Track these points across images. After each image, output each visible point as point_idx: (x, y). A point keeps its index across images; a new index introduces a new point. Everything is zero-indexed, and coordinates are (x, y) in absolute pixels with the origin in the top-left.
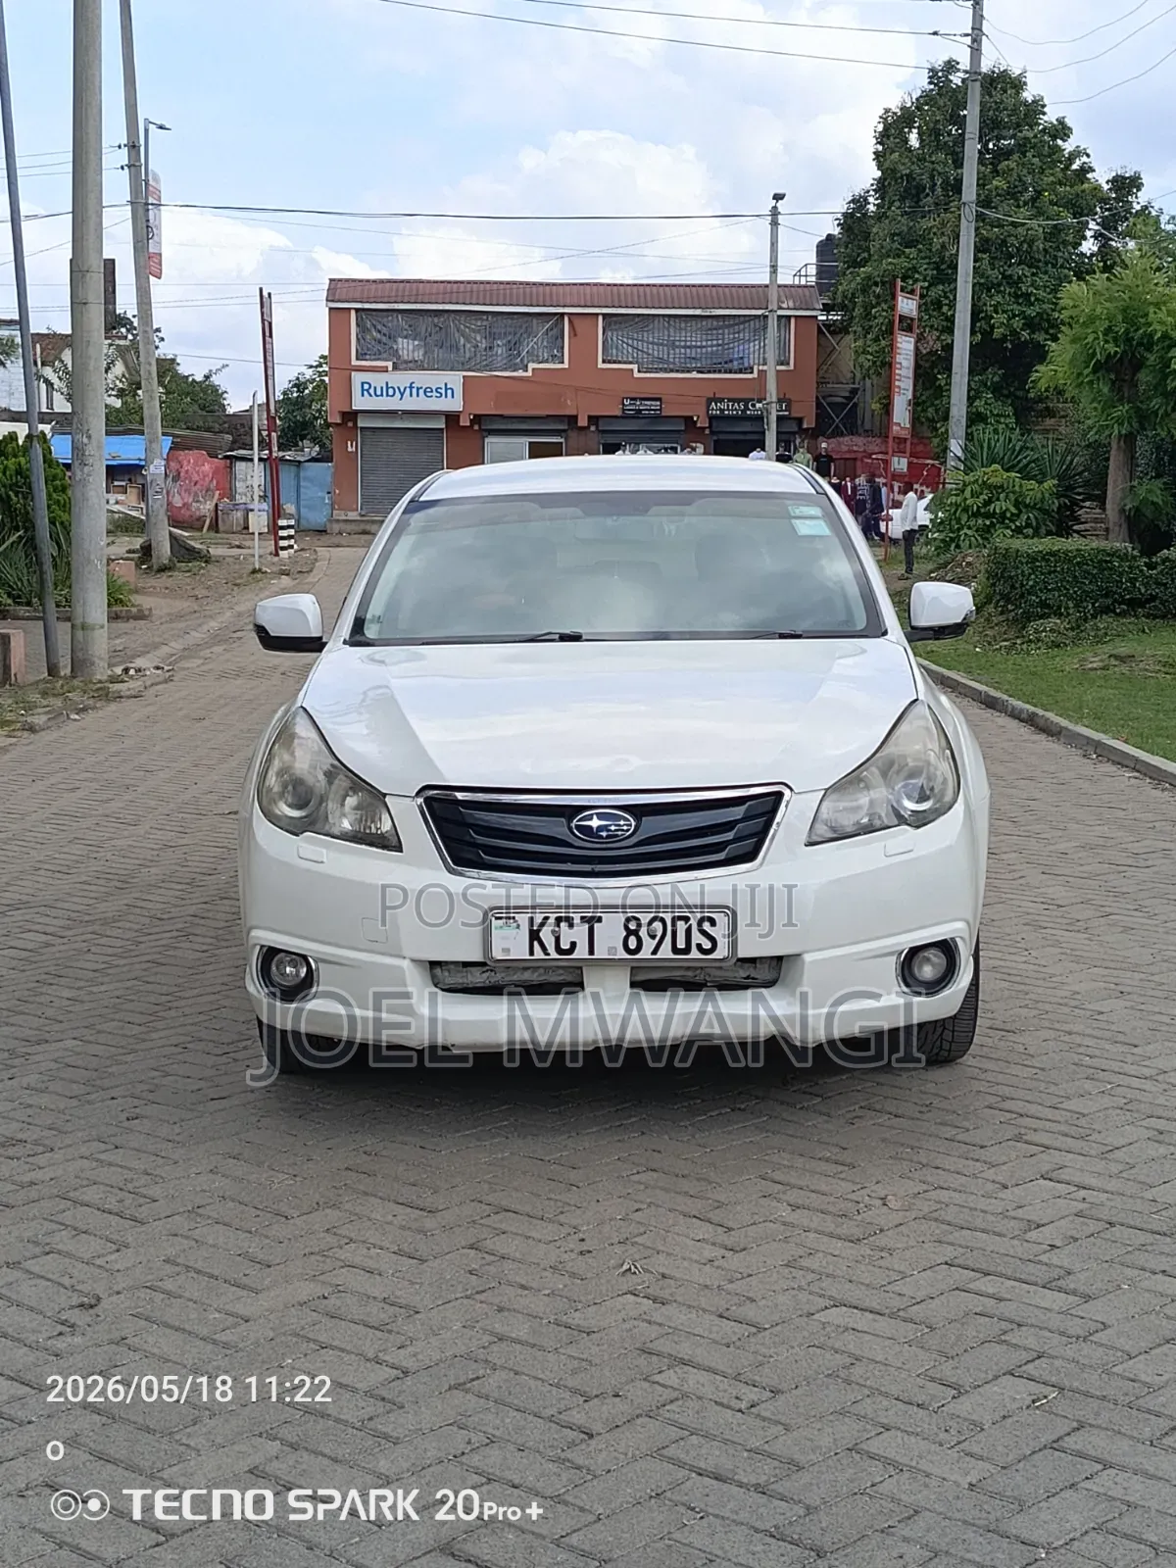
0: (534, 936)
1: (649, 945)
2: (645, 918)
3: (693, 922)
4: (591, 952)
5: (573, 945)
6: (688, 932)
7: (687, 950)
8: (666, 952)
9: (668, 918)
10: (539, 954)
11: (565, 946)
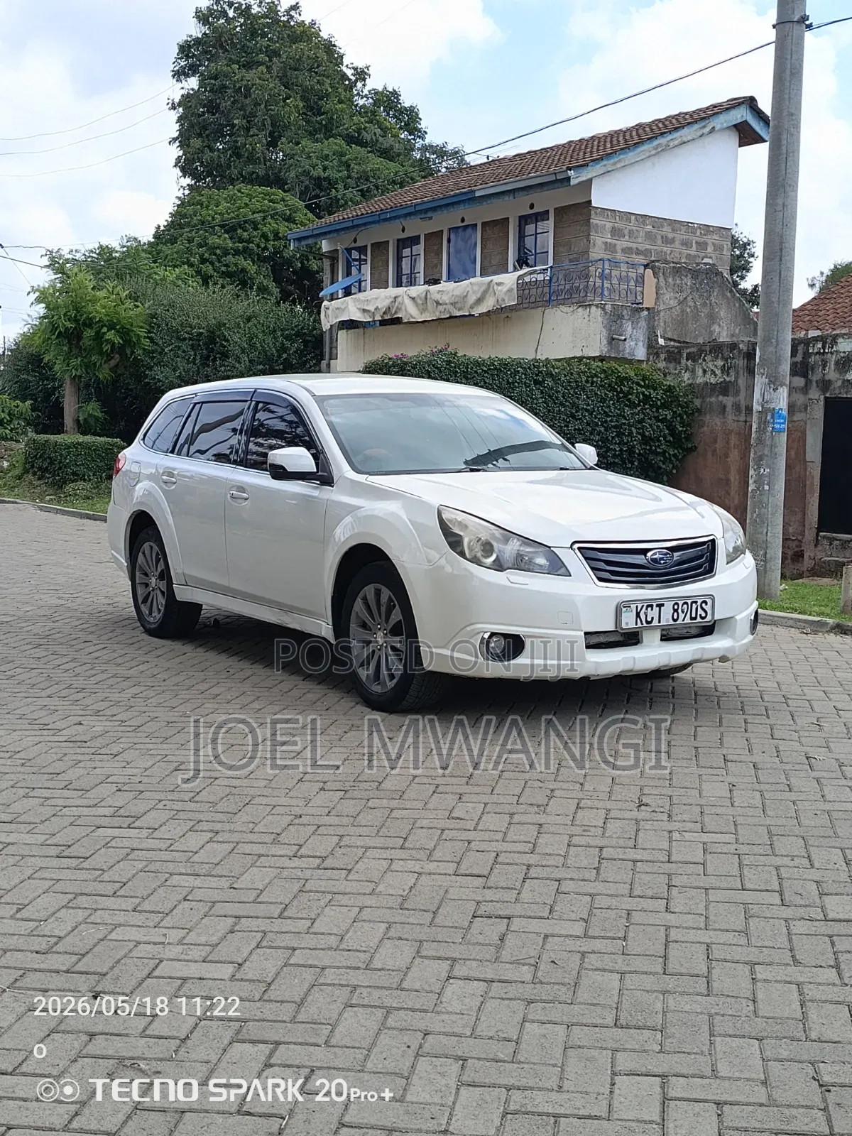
0: (638, 615)
1: (681, 616)
2: (681, 603)
3: (699, 604)
4: (659, 622)
5: (653, 618)
6: (697, 609)
7: (695, 618)
8: (688, 620)
9: (689, 602)
10: (639, 625)
11: (649, 619)
